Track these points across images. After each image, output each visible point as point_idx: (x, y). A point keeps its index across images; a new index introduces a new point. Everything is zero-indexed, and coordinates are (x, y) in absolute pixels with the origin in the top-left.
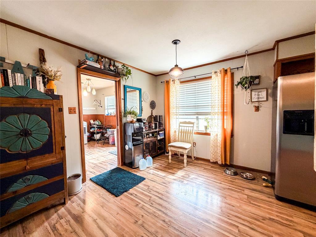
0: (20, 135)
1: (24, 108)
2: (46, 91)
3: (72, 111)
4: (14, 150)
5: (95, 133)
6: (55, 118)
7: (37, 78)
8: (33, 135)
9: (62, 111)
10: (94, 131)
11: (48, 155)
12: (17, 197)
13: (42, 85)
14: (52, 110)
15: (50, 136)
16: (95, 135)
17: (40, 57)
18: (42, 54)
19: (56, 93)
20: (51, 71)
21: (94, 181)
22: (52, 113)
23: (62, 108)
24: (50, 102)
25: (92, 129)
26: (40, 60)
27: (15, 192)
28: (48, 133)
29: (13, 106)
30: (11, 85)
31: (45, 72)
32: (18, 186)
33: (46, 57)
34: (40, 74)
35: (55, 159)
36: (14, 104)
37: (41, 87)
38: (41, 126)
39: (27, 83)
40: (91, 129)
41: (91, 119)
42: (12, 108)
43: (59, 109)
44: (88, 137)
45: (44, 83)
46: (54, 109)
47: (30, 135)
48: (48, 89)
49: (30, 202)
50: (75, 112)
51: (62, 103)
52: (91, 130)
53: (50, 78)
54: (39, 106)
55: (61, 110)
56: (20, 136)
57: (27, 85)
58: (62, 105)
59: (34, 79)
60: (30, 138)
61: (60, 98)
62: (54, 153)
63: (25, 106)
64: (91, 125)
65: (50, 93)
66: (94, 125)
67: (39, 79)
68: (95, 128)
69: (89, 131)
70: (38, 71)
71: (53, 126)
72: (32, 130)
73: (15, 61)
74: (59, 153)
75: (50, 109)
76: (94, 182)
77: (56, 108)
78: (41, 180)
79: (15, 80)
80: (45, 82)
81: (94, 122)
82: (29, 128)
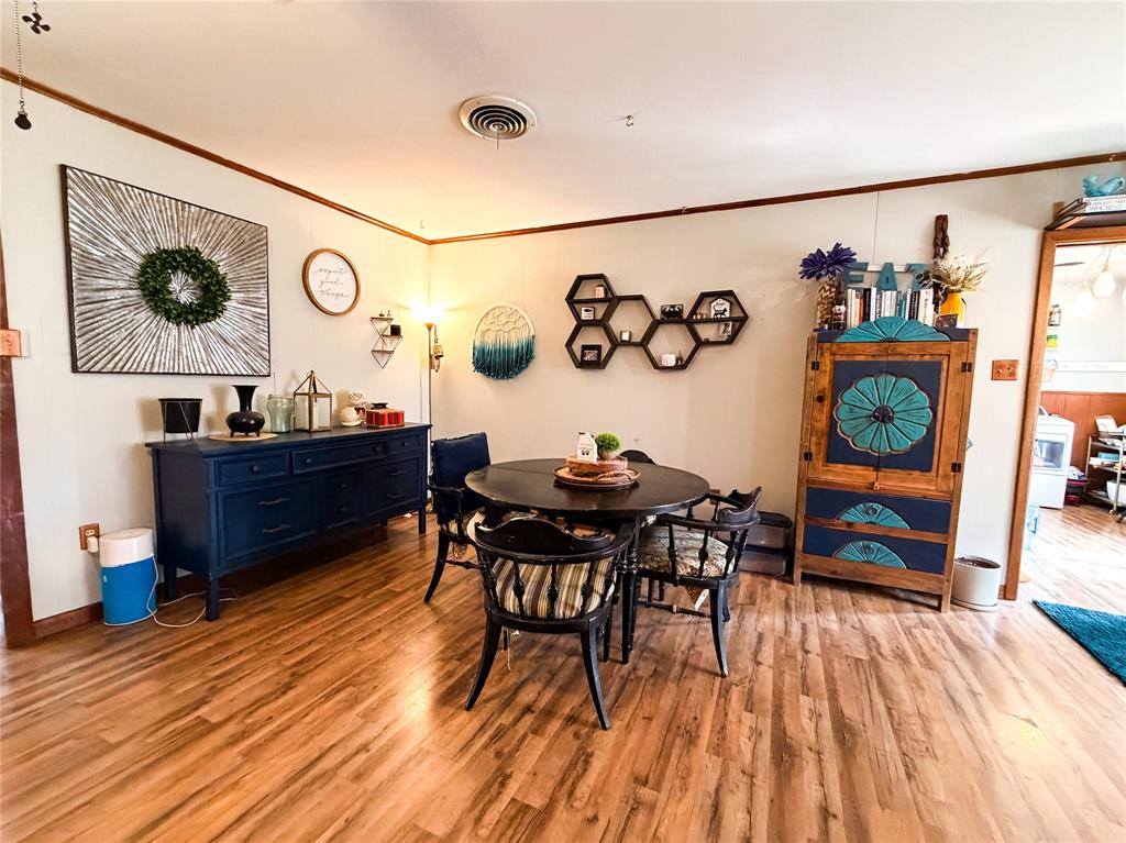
0: (875, 417)
1: (888, 362)
2: (938, 321)
3: (1002, 371)
4: (861, 445)
5: (1113, 476)
6: (949, 388)
7: (923, 292)
8: (896, 422)
9: (969, 370)
10: (1112, 466)
11: (919, 473)
12: (850, 535)
13: (931, 307)
14: (945, 366)
15: (931, 430)
16: (1111, 486)
17: (936, 238)
18: (942, 228)
19: (960, 325)
20: (959, 268)
21: (1049, 613)
22: (944, 374)
23: (970, 364)
24: (943, 349)
25: (1104, 455)
26: (936, 245)
27: (850, 524)
28: (927, 421)
29: (870, 359)
30: (872, 319)
31: (943, 276)
32: (854, 515)
33: (950, 233)
34: (931, 283)
35: (934, 488)
36: (873, 356)
37: (927, 314)
38: (914, 405)
39: (900, 309)
40: (1094, 454)
41: (1103, 414)
42: (870, 362)
43: (964, 364)
44: (1068, 486)
45: (936, 302)
46: (951, 365)
47: (891, 419)
48: (943, 317)
49: (871, 558)
50: (1012, 376)
51: (974, 348)
52: (1095, 462)
53: (952, 288)
54: (917, 359)
55: (967, 367)
56: (873, 419)
57: (900, 315)
58: (974, 354)
59: (916, 296)
60: (890, 426)
61: (971, 335)
62: (933, 473)
63: (890, 359)
64: (1096, 439)
65: (947, 326)
66: (1117, 442)
67: (927, 295)
68: (1117, 452)
69: (1078, 462)
70: (927, 278)
71: (940, 408)
72: (895, 410)
73: (884, 262)
74: (946, 476)
75: (940, 364)
76: (1048, 615)
77: (956, 363)
78: (895, 523)
79: (880, 307)
80: (939, 299)
81: (1118, 426)
82: (891, 405)
